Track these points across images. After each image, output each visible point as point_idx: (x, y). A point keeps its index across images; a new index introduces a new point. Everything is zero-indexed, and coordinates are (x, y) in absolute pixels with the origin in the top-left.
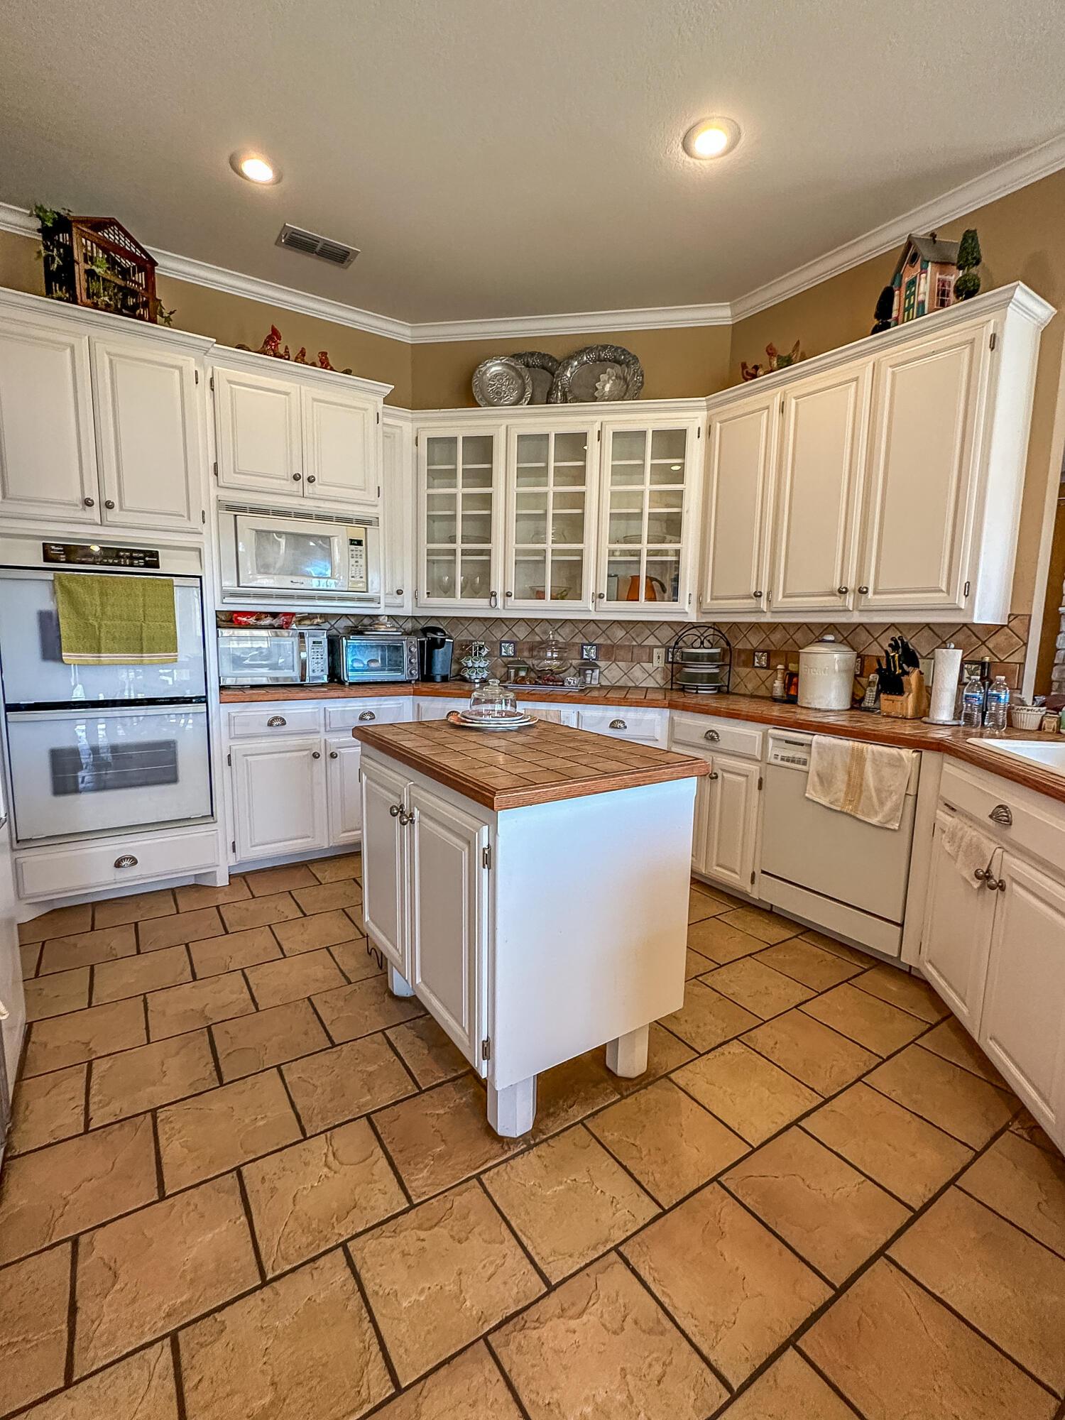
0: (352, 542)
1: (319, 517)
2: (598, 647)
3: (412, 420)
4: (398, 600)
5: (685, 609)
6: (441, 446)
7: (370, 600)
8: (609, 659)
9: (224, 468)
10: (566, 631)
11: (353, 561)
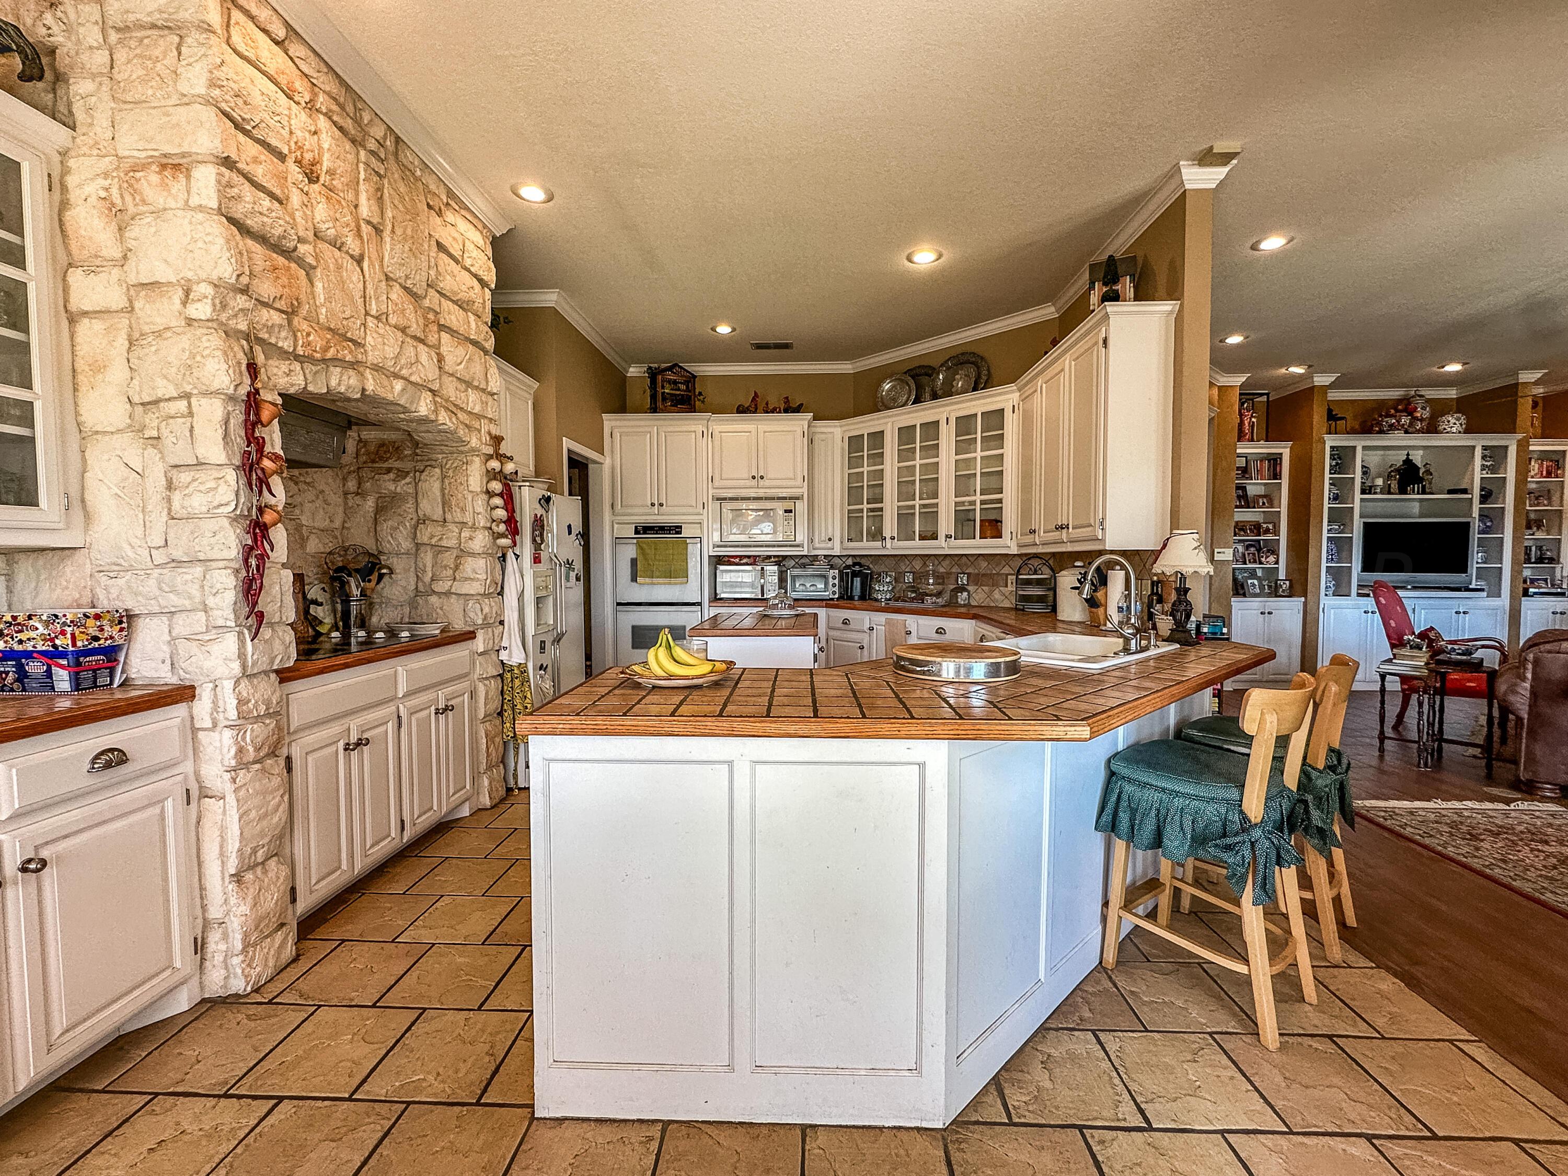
0: (786, 511)
1: (766, 499)
2: (969, 575)
3: (841, 426)
4: (830, 544)
5: (1008, 544)
6: (855, 442)
7: (798, 546)
8: (976, 584)
9: (716, 478)
10: (946, 563)
11: (786, 523)
